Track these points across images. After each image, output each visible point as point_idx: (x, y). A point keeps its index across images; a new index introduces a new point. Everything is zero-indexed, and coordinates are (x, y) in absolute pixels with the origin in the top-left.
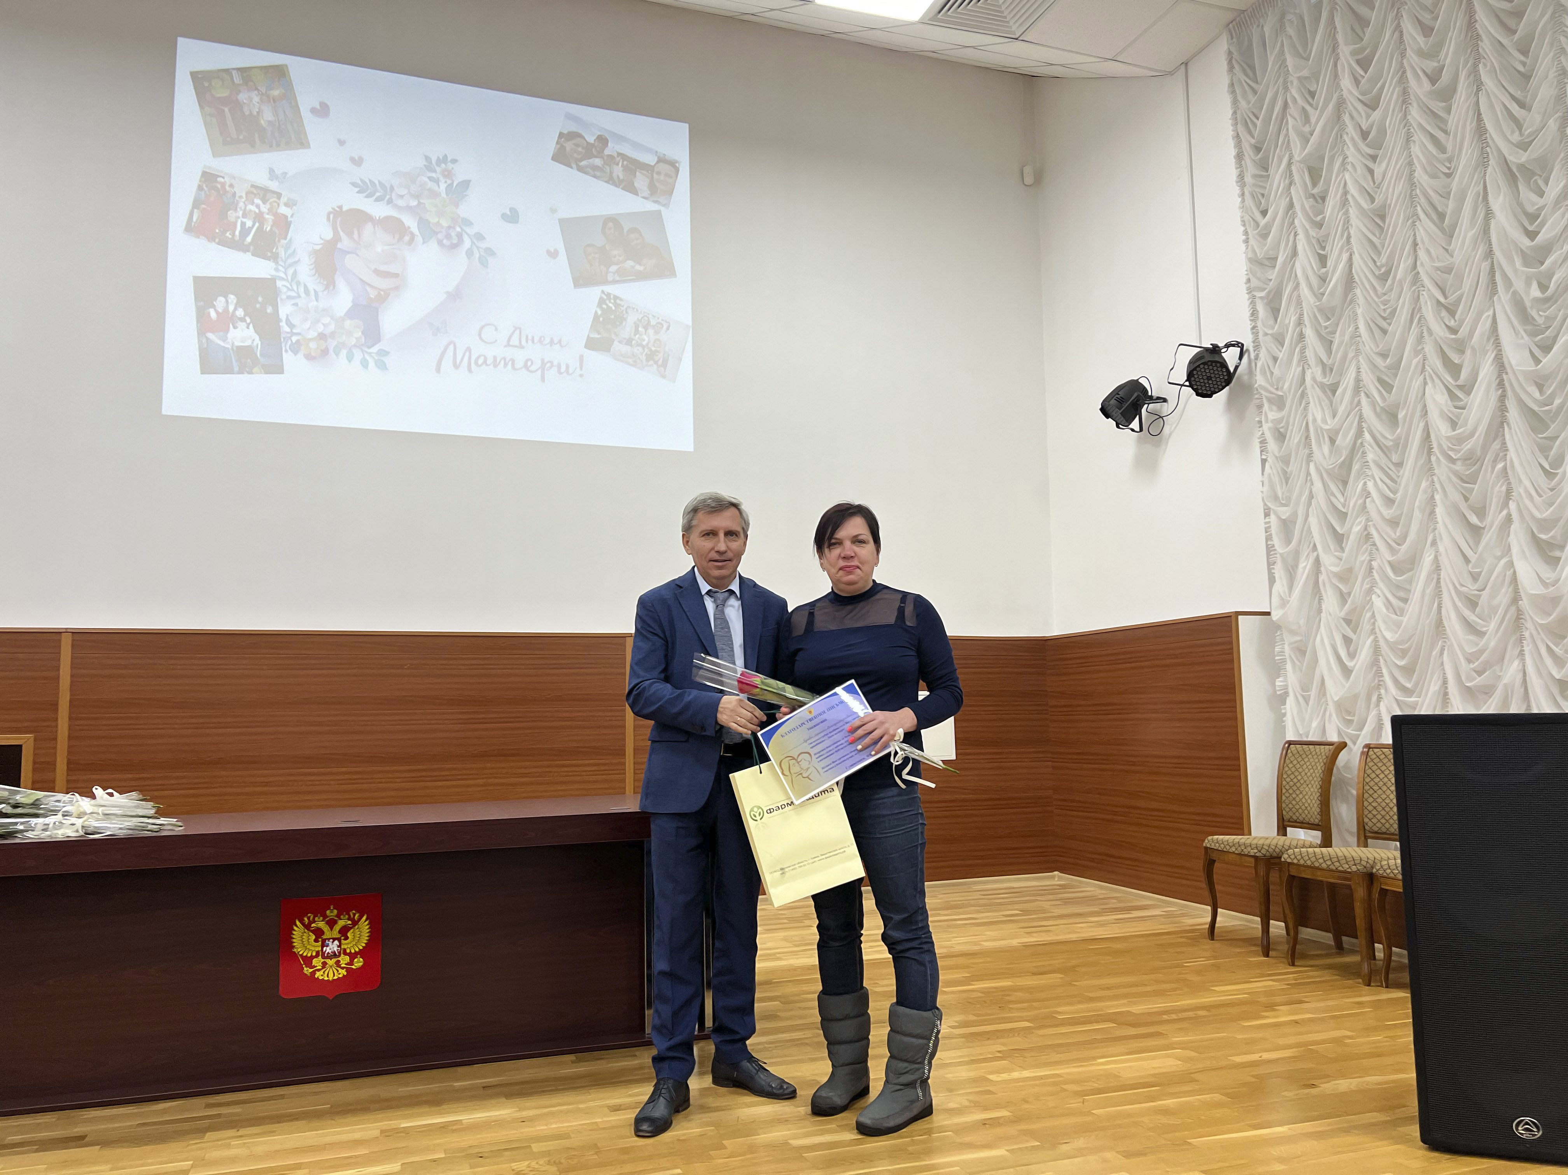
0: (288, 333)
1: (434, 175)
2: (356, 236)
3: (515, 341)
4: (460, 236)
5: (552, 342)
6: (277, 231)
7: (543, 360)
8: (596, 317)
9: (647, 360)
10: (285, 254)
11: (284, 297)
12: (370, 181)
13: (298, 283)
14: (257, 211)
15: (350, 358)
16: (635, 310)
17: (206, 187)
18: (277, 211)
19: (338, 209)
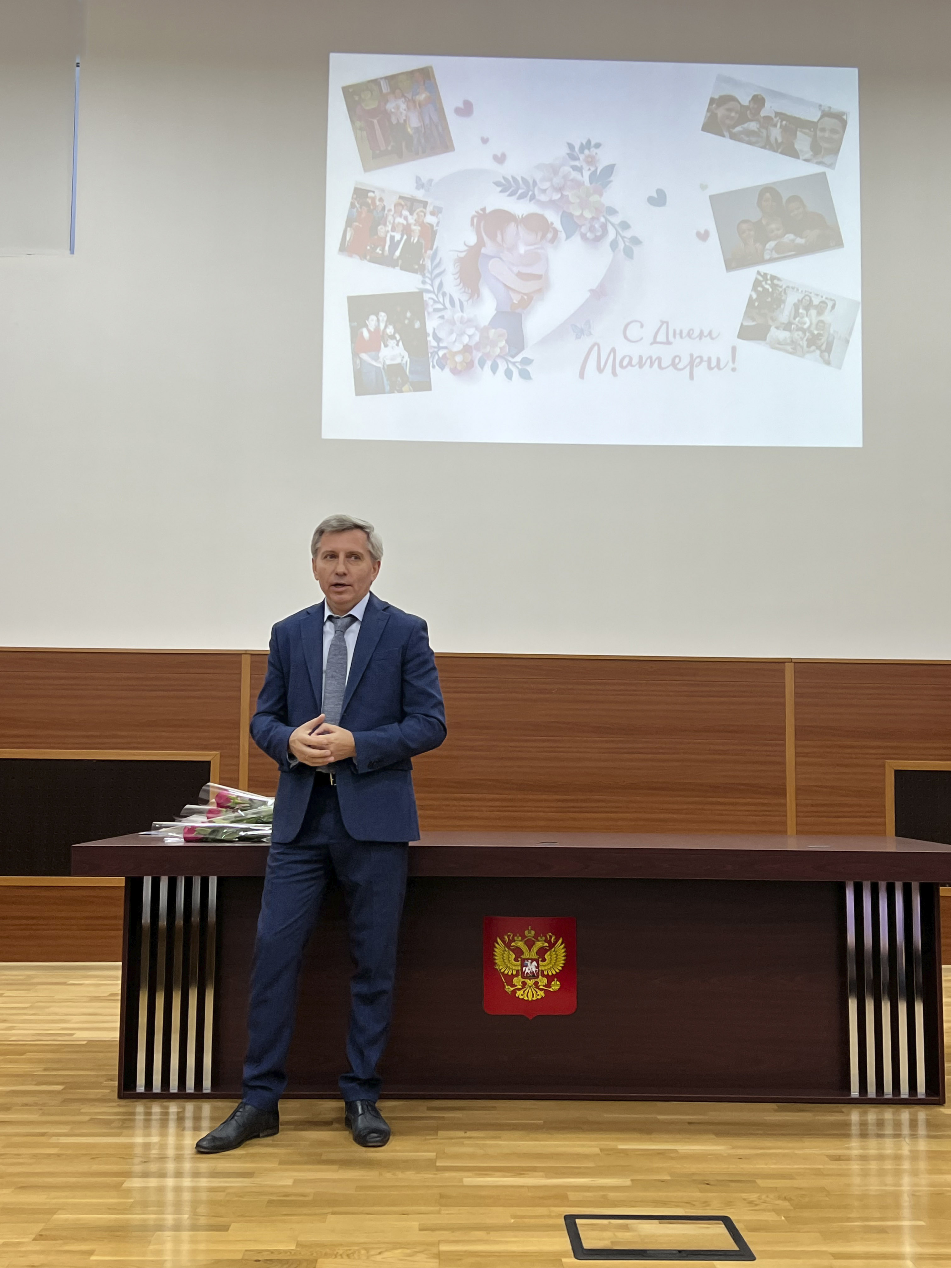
0: (435, 347)
1: (576, 163)
2: (499, 237)
3: (661, 337)
4: (604, 227)
5: (701, 334)
6: (423, 242)
7: (691, 355)
9: (809, 346)
10: (431, 265)
11: (430, 310)
12: (513, 177)
13: (444, 294)
15: (494, 369)
16: (795, 289)
17: (358, 204)
18: (423, 221)
19: (481, 212)
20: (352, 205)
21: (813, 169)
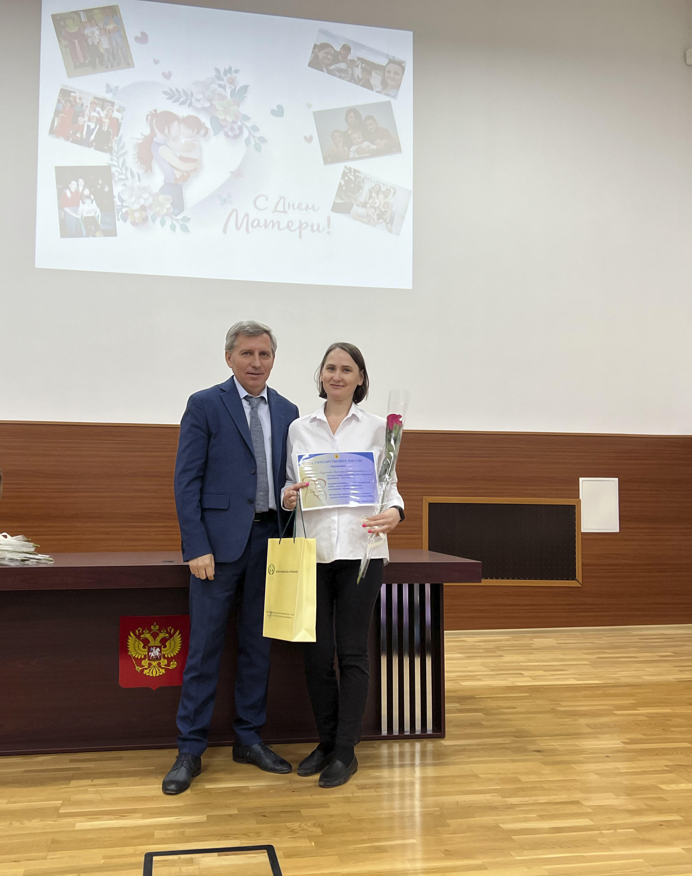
0: (120, 206)
1: (221, 82)
2: (166, 130)
3: (280, 208)
4: (241, 129)
5: (307, 207)
6: (112, 131)
7: (300, 222)
8: (340, 186)
9: (378, 219)
10: (117, 148)
11: (117, 179)
13: (126, 169)
14: (98, 116)
15: (163, 223)
16: (370, 180)
17: (63, 100)
18: (111, 116)
19: (153, 112)
20: (59, 101)
21: (383, 98)
